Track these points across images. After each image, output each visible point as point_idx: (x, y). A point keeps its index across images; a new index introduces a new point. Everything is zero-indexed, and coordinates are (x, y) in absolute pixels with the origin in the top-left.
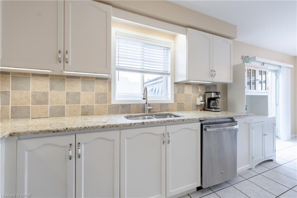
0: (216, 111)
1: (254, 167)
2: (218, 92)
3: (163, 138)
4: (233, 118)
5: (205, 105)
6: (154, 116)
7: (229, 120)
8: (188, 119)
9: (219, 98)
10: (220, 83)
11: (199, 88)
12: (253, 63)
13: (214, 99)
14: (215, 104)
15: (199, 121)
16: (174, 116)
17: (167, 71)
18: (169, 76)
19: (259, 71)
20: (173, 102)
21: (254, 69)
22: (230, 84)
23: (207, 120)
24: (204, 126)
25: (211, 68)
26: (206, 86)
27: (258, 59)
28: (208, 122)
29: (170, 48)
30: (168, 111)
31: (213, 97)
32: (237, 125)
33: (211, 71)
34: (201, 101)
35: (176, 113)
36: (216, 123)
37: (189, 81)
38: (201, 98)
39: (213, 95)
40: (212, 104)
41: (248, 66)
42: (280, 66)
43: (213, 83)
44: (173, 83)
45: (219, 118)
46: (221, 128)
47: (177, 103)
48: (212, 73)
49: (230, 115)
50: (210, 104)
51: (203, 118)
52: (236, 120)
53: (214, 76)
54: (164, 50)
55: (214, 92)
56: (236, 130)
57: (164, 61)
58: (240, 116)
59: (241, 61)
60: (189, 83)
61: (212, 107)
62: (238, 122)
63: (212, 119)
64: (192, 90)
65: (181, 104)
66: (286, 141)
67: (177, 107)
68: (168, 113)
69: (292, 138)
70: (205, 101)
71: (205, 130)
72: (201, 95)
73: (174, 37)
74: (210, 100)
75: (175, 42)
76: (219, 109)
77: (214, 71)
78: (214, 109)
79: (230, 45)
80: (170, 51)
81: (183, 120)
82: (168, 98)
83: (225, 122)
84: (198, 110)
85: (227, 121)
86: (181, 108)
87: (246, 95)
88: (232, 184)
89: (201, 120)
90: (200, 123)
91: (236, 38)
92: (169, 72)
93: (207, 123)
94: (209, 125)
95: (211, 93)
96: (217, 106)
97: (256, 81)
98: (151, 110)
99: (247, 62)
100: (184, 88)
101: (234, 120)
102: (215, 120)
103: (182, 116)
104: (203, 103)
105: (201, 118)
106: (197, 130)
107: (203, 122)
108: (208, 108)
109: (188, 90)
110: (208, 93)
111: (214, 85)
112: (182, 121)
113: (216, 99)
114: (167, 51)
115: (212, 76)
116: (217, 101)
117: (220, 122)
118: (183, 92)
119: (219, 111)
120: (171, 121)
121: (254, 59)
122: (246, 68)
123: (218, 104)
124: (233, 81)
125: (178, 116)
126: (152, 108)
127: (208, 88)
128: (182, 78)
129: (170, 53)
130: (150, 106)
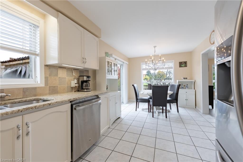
0: (87, 91)
1: (111, 126)
2: (89, 76)
3: (18, 132)
4: (98, 95)
5: (79, 86)
6: (8, 105)
7: (96, 97)
8: (56, 102)
9: (90, 81)
10: (91, 69)
11: (73, 72)
12: (111, 58)
13: (86, 81)
14: (87, 86)
15: (69, 102)
16: (42, 101)
17: (35, 51)
18: (37, 57)
19: (114, 63)
20: (44, 86)
21: (111, 62)
22: (98, 70)
23: (76, 100)
24: (74, 106)
25: (83, 56)
26: (80, 70)
27: (113, 56)
28: (78, 101)
29: (38, 27)
30: (35, 95)
31: (85, 80)
32: (100, 100)
33: (83, 59)
34: (75, 84)
35: (45, 98)
36: (85, 101)
37: (61, 64)
38: (75, 81)
39: (85, 78)
40: (84, 86)
41: (108, 59)
42: (123, 62)
43: (85, 68)
44: (44, 66)
45: (87, 97)
46: (90, 104)
47: (48, 86)
48: (84, 60)
49: (96, 93)
50: (83, 86)
51: (73, 99)
52: (100, 97)
53: (85, 63)
54: (30, 26)
55: (86, 76)
56: (100, 104)
57: (31, 39)
58: (102, 93)
59: (104, 55)
60: (61, 66)
61: (85, 88)
62: (101, 98)
63: (81, 99)
64: (67, 73)
65: (55, 87)
66: (126, 104)
67: (49, 90)
68: (35, 99)
69: (128, 102)
70: (79, 84)
71: (75, 109)
72: (75, 78)
73: (44, 16)
74: (83, 82)
75: (45, 22)
76: (90, 89)
77: (85, 59)
78: (86, 89)
79: (97, 42)
80: (38, 29)
81: (50, 104)
82: (37, 82)
83: (92, 99)
84: (73, 91)
85: (94, 98)
86: (54, 91)
87: (107, 79)
88: (97, 145)
89: (70, 101)
90: (70, 104)
91: (100, 38)
92: (37, 53)
93: (77, 103)
94: (79, 104)
95: (83, 77)
96: (88, 87)
97: (112, 70)
98: (4, 97)
99: (107, 57)
100: (58, 71)
101: (99, 96)
102: (84, 99)
103: (52, 99)
104: (77, 85)
105: (71, 99)
106: (67, 111)
107: (73, 103)
108: (81, 89)
109: (62, 74)
110: (81, 77)
111: (87, 71)
112: (48, 105)
113: (88, 82)
114: (34, 29)
115: (83, 62)
116: (88, 83)
117: (88, 100)
118: (57, 75)
119: (89, 91)
120: (32, 108)
121: (111, 55)
122: (107, 60)
123: (89, 85)
124: (99, 69)
125: (48, 100)
126: (5, 95)
127: (82, 72)
128: (54, 60)
129: (38, 32)
130: (3, 93)
